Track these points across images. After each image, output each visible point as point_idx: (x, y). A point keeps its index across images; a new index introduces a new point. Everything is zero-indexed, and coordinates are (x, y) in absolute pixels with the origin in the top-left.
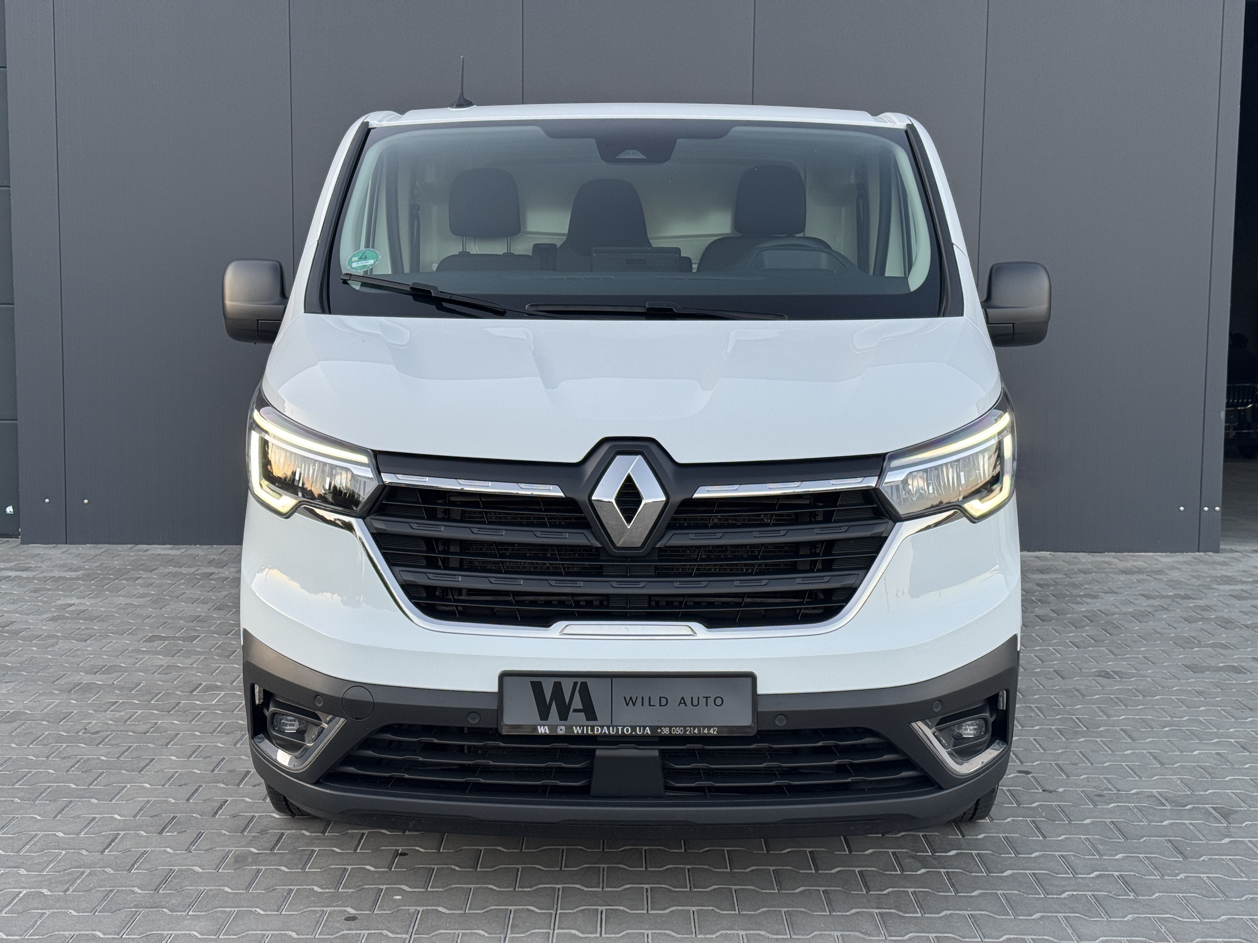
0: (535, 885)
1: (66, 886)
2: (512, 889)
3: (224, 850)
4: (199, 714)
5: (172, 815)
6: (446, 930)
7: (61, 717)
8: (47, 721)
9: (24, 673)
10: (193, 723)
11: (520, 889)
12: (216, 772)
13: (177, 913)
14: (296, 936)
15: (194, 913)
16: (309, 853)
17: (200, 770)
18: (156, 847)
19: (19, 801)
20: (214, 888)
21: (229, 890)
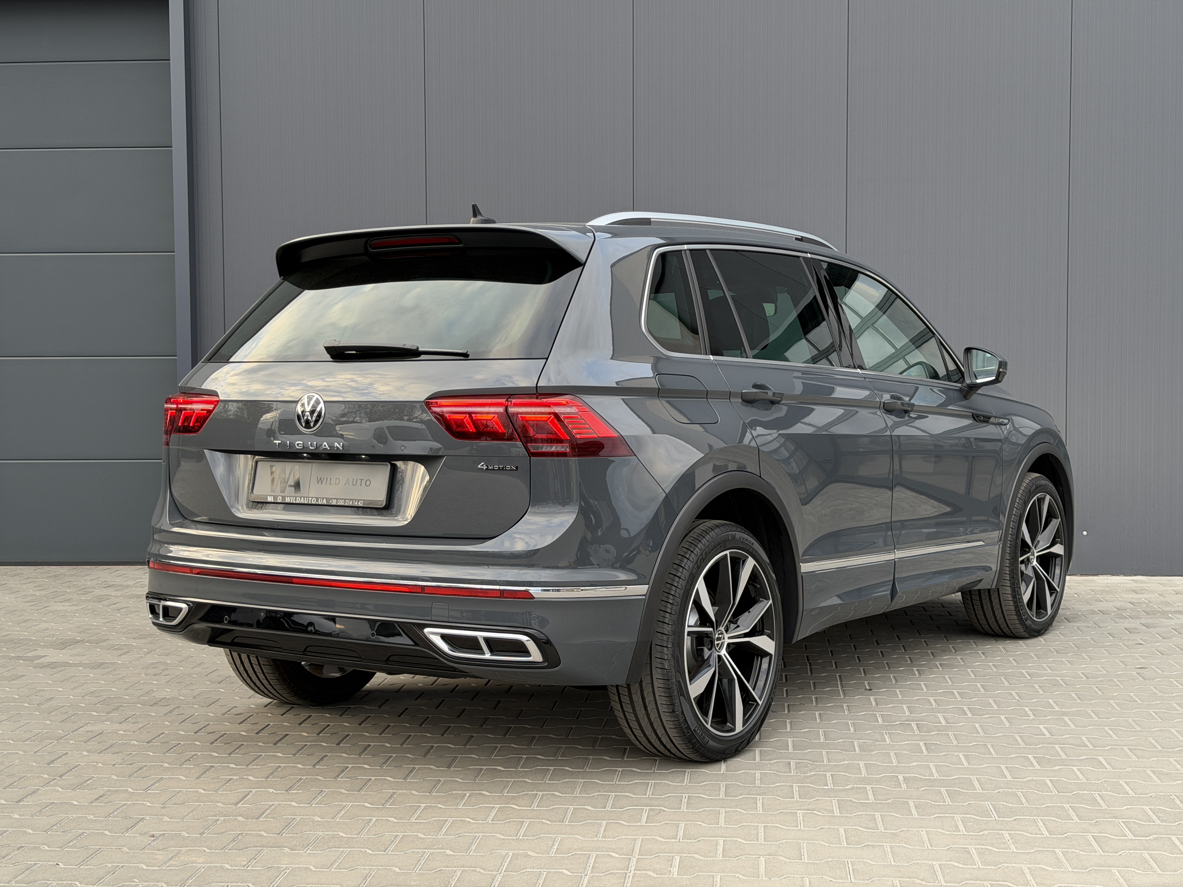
0: (617, 837)
1: (202, 830)
2: (596, 839)
3: (342, 805)
6: (533, 868)
8: (198, 705)
9: (182, 668)
11: (603, 839)
12: (341, 745)
13: (297, 852)
14: (399, 871)
15: (311, 852)
16: (416, 808)
18: (283, 801)
19: (168, 765)
20: (331, 833)
21: (344, 835)
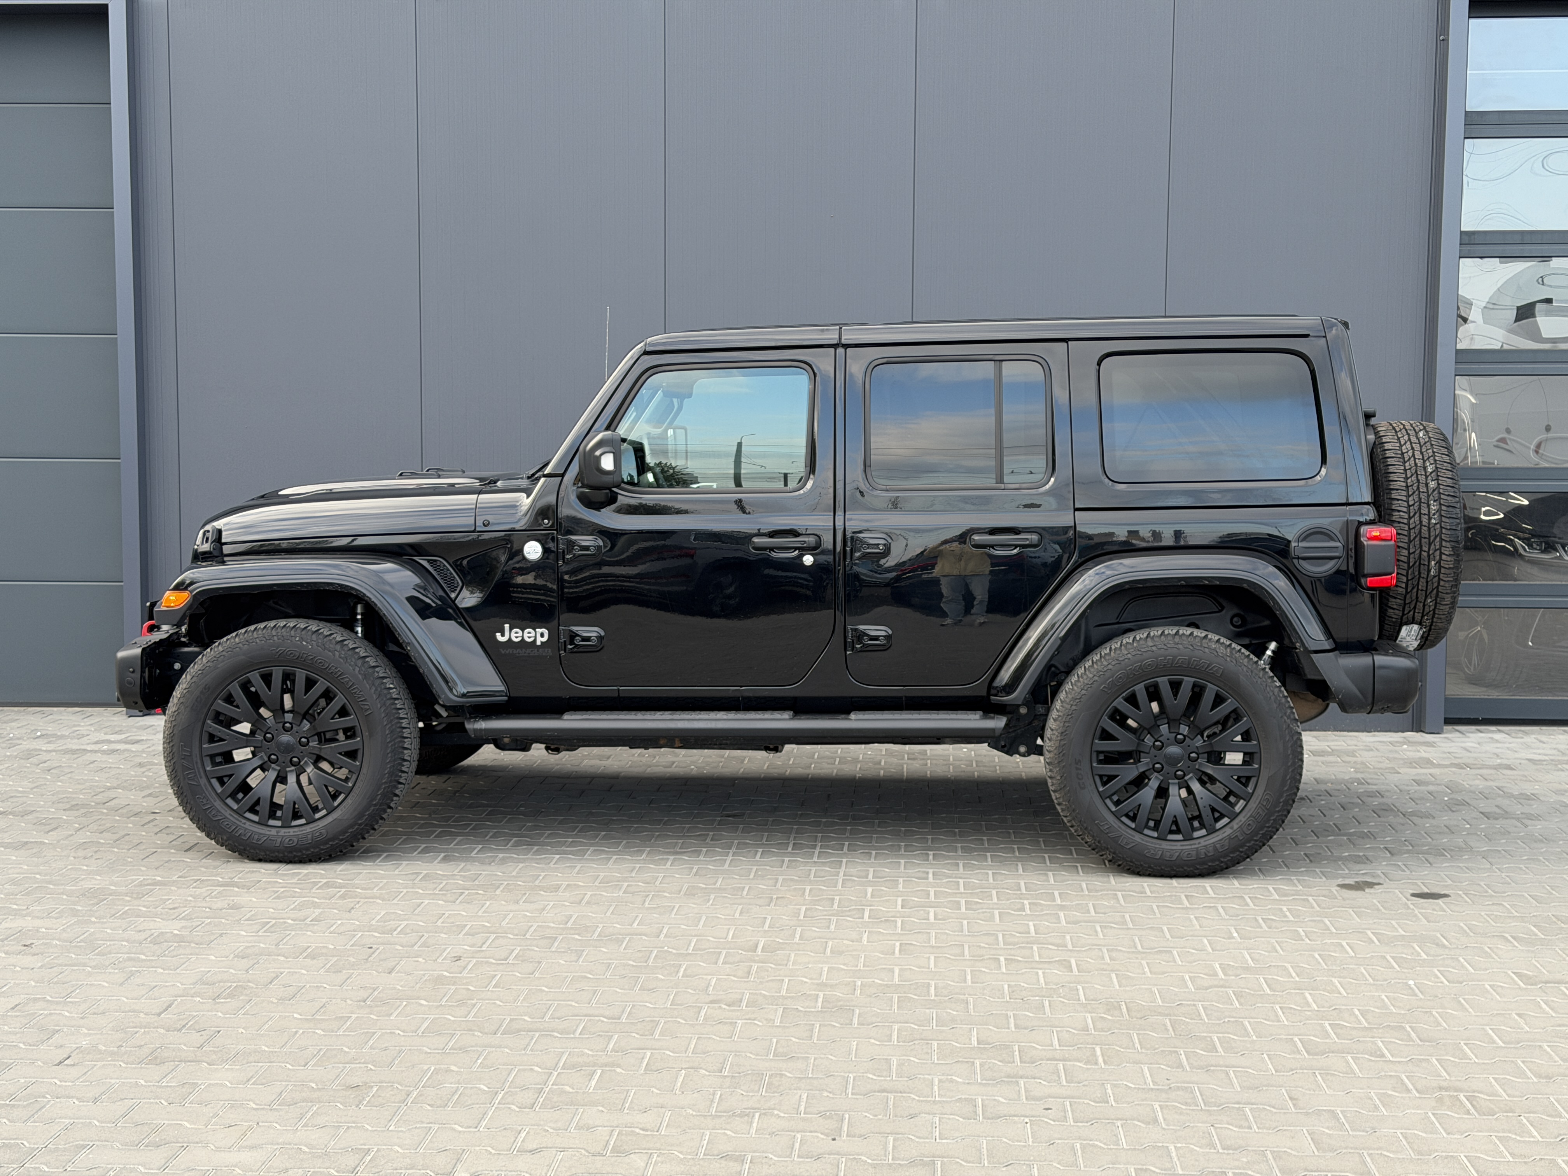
4: (278, 891)
5: (230, 984)
7: (145, 893)
10: (269, 900)
17: (266, 944)
